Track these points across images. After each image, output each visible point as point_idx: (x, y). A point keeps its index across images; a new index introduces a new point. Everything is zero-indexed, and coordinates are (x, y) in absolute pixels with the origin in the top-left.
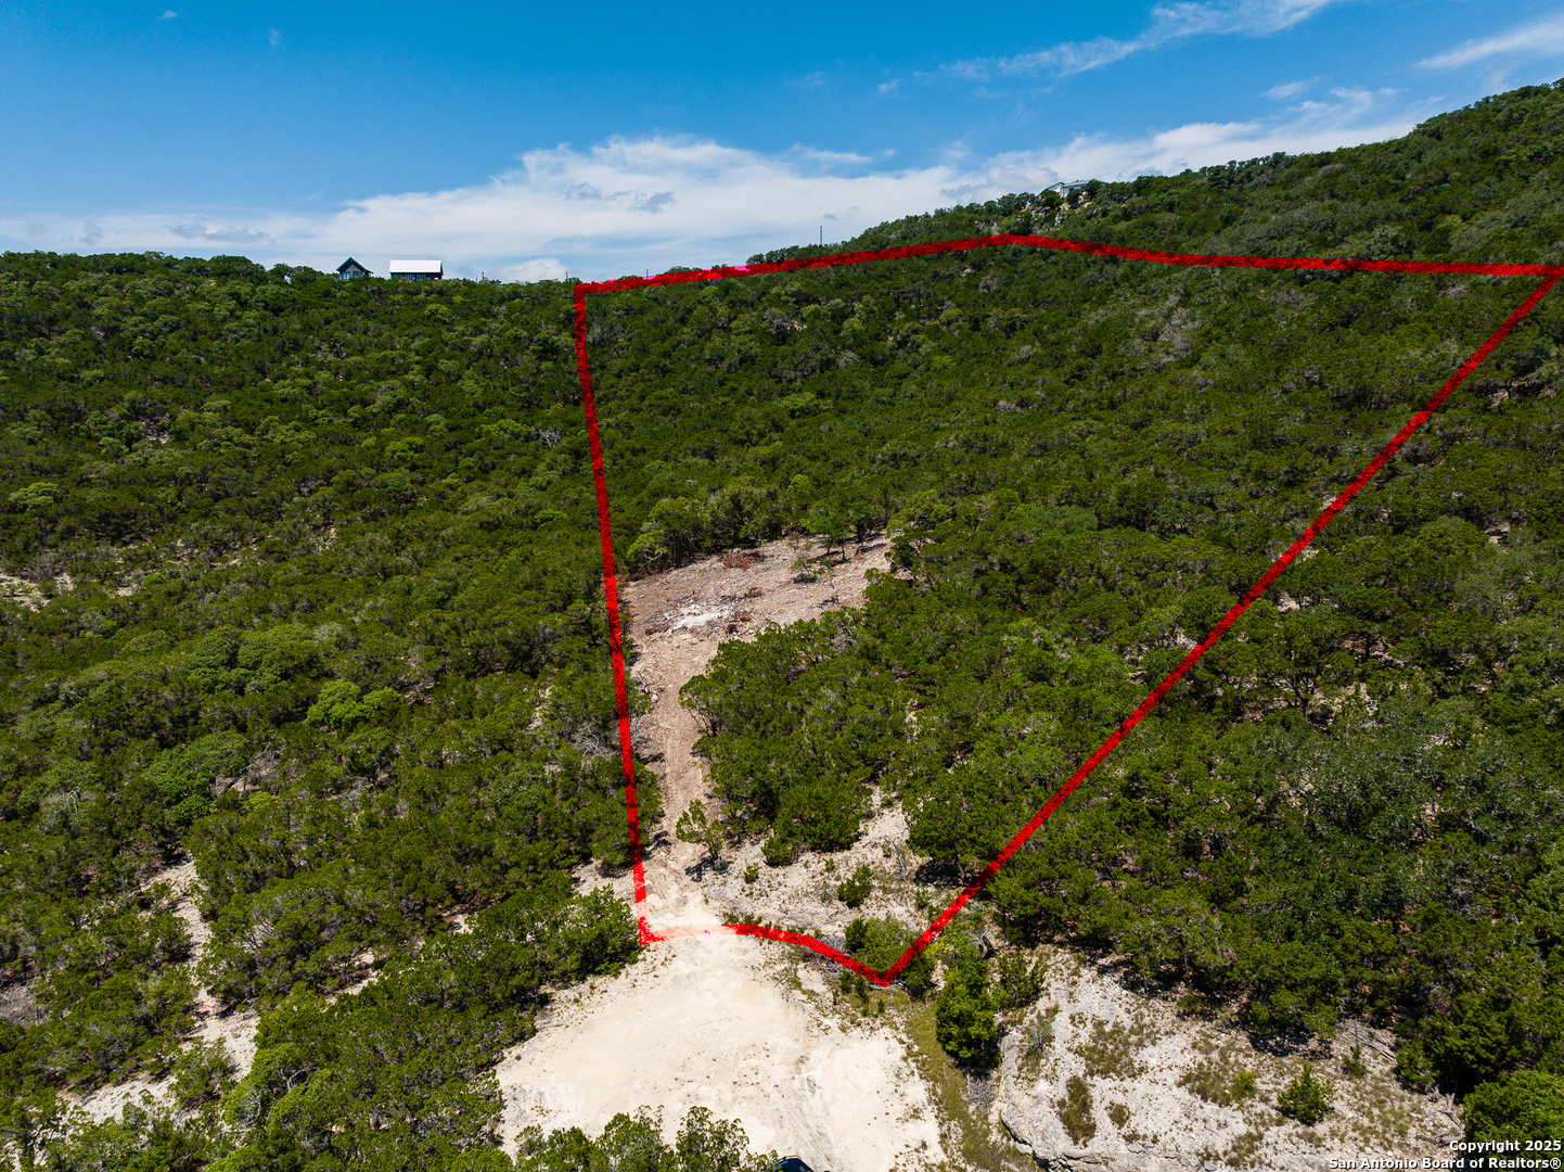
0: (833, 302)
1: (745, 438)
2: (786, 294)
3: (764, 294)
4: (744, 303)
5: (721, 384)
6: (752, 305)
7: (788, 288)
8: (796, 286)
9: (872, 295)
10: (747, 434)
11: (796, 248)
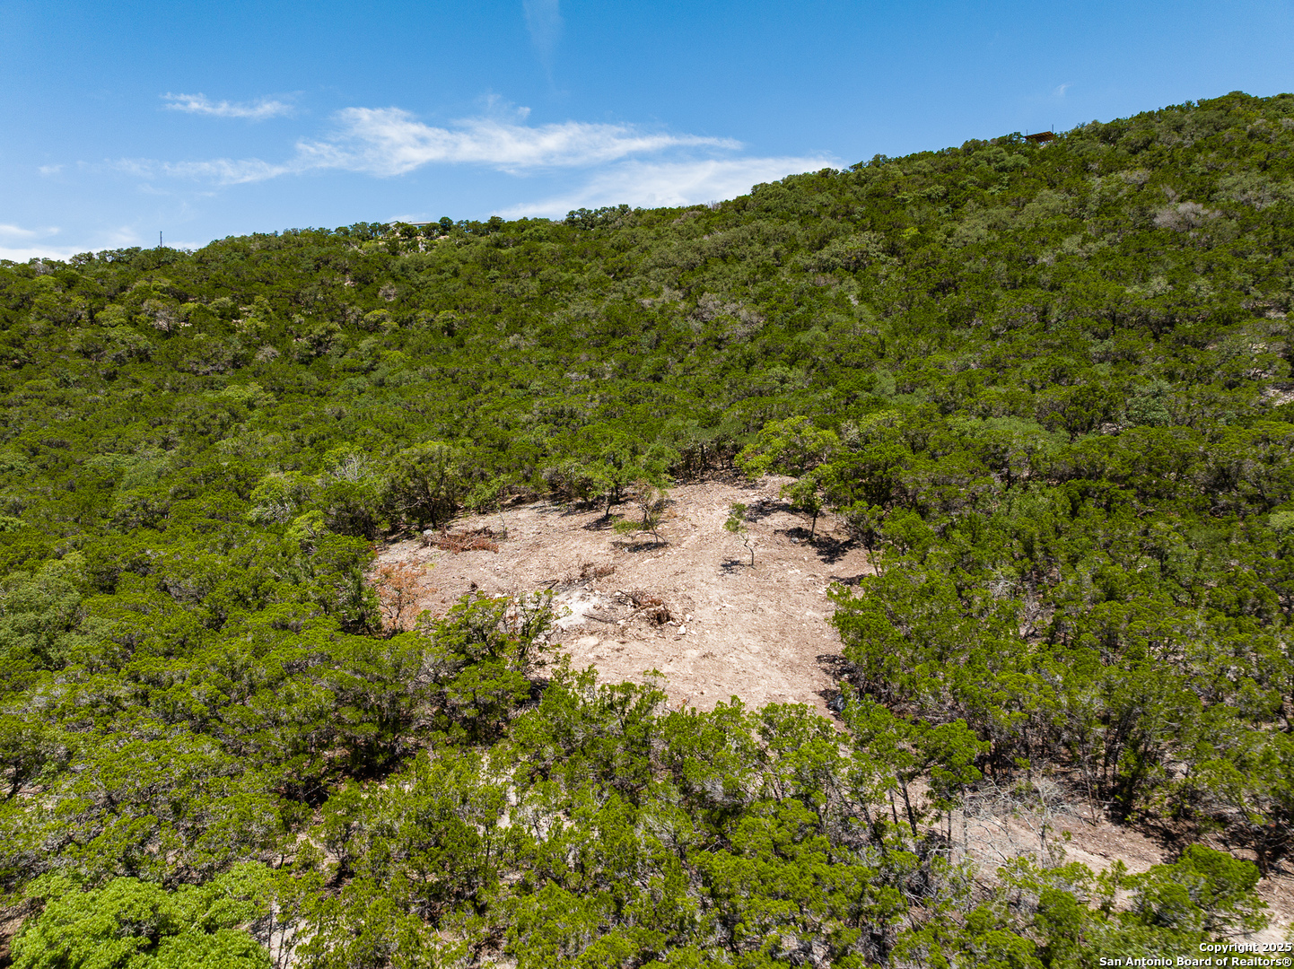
0: (217, 301)
1: (201, 428)
2: (155, 289)
3: (123, 289)
4: (99, 296)
5: (111, 377)
6: (112, 299)
7: (155, 283)
8: (166, 283)
9: (265, 296)
10: (204, 424)
11: (137, 249)
